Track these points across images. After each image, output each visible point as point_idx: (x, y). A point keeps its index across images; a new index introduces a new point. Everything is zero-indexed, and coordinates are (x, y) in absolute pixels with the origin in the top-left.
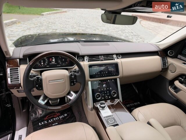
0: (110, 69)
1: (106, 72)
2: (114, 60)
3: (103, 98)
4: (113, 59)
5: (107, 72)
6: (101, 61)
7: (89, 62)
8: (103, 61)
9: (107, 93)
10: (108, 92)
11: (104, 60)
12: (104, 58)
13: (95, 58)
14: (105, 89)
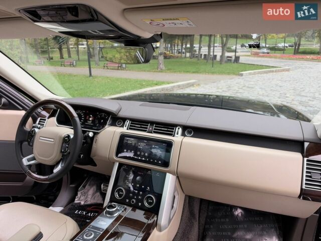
0: (154, 151)
1: (144, 154)
2: (174, 136)
3: (127, 201)
4: (171, 135)
5: (146, 154)
6: (148, 132)
7: (127, 129)
8: (151, 133)
9: (138, 194)
10: (141, 193)
11: (155, 132)
12: (155, 129)
13: (139, 126)
14: (138, 185)
